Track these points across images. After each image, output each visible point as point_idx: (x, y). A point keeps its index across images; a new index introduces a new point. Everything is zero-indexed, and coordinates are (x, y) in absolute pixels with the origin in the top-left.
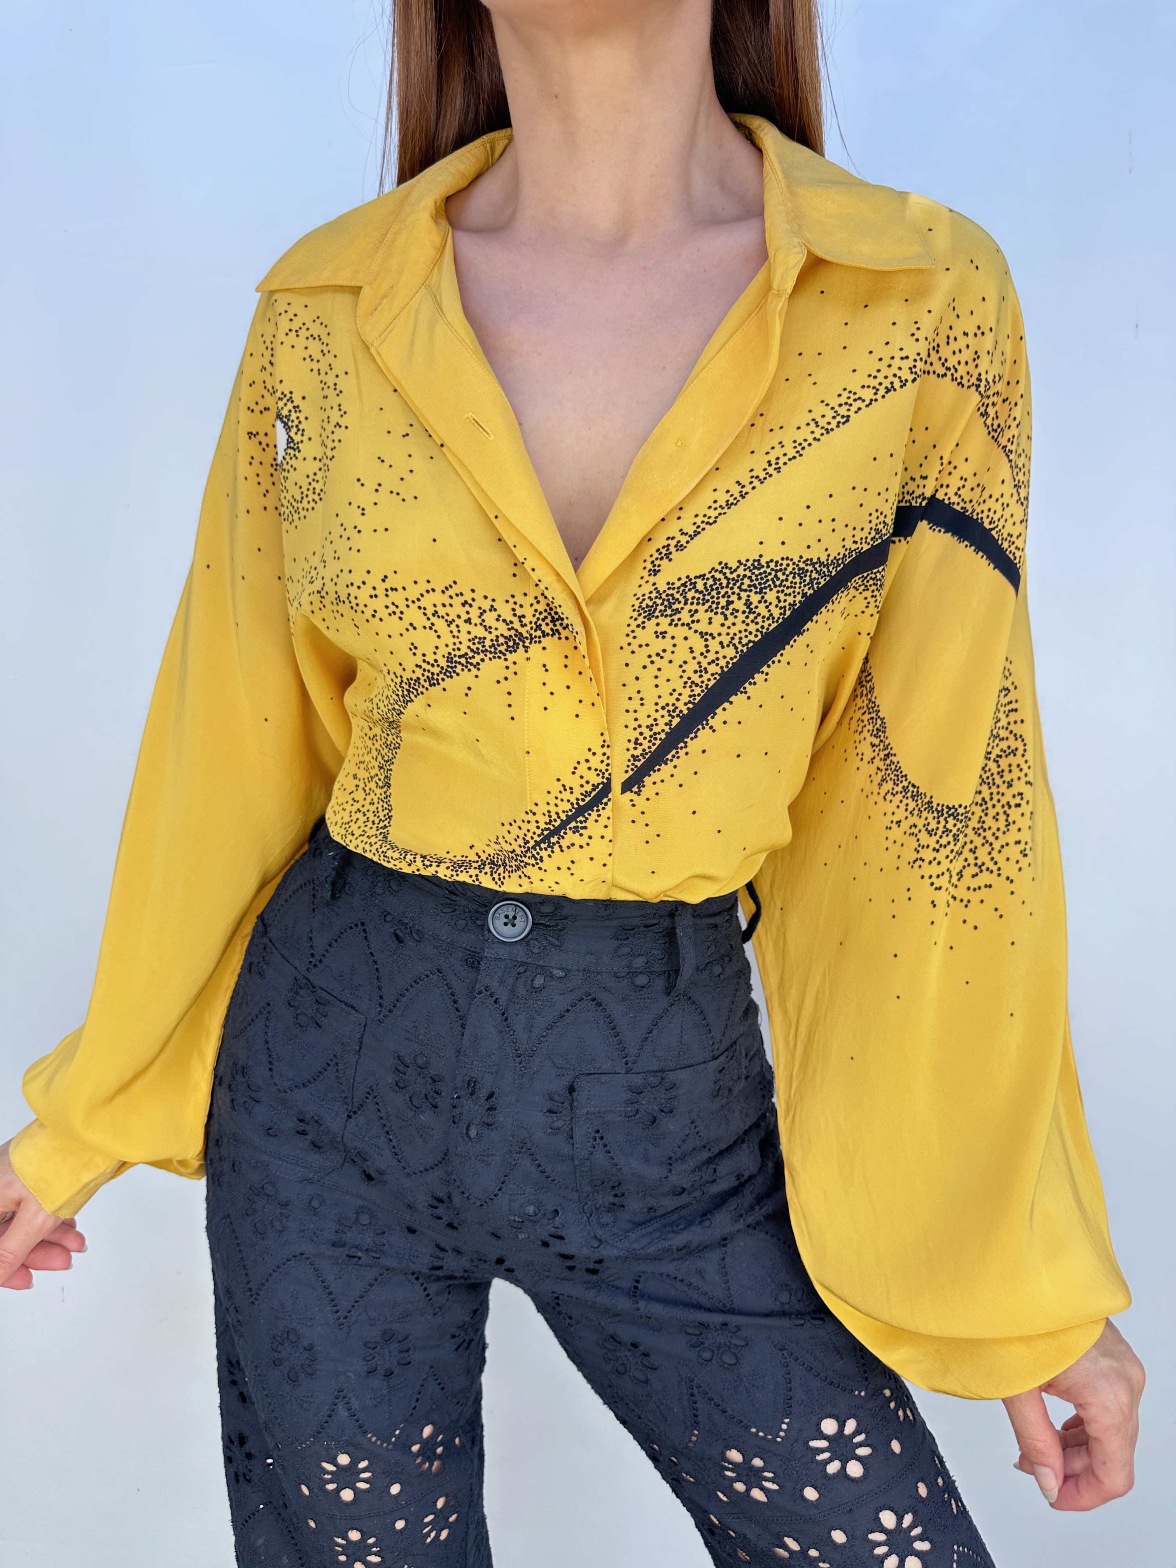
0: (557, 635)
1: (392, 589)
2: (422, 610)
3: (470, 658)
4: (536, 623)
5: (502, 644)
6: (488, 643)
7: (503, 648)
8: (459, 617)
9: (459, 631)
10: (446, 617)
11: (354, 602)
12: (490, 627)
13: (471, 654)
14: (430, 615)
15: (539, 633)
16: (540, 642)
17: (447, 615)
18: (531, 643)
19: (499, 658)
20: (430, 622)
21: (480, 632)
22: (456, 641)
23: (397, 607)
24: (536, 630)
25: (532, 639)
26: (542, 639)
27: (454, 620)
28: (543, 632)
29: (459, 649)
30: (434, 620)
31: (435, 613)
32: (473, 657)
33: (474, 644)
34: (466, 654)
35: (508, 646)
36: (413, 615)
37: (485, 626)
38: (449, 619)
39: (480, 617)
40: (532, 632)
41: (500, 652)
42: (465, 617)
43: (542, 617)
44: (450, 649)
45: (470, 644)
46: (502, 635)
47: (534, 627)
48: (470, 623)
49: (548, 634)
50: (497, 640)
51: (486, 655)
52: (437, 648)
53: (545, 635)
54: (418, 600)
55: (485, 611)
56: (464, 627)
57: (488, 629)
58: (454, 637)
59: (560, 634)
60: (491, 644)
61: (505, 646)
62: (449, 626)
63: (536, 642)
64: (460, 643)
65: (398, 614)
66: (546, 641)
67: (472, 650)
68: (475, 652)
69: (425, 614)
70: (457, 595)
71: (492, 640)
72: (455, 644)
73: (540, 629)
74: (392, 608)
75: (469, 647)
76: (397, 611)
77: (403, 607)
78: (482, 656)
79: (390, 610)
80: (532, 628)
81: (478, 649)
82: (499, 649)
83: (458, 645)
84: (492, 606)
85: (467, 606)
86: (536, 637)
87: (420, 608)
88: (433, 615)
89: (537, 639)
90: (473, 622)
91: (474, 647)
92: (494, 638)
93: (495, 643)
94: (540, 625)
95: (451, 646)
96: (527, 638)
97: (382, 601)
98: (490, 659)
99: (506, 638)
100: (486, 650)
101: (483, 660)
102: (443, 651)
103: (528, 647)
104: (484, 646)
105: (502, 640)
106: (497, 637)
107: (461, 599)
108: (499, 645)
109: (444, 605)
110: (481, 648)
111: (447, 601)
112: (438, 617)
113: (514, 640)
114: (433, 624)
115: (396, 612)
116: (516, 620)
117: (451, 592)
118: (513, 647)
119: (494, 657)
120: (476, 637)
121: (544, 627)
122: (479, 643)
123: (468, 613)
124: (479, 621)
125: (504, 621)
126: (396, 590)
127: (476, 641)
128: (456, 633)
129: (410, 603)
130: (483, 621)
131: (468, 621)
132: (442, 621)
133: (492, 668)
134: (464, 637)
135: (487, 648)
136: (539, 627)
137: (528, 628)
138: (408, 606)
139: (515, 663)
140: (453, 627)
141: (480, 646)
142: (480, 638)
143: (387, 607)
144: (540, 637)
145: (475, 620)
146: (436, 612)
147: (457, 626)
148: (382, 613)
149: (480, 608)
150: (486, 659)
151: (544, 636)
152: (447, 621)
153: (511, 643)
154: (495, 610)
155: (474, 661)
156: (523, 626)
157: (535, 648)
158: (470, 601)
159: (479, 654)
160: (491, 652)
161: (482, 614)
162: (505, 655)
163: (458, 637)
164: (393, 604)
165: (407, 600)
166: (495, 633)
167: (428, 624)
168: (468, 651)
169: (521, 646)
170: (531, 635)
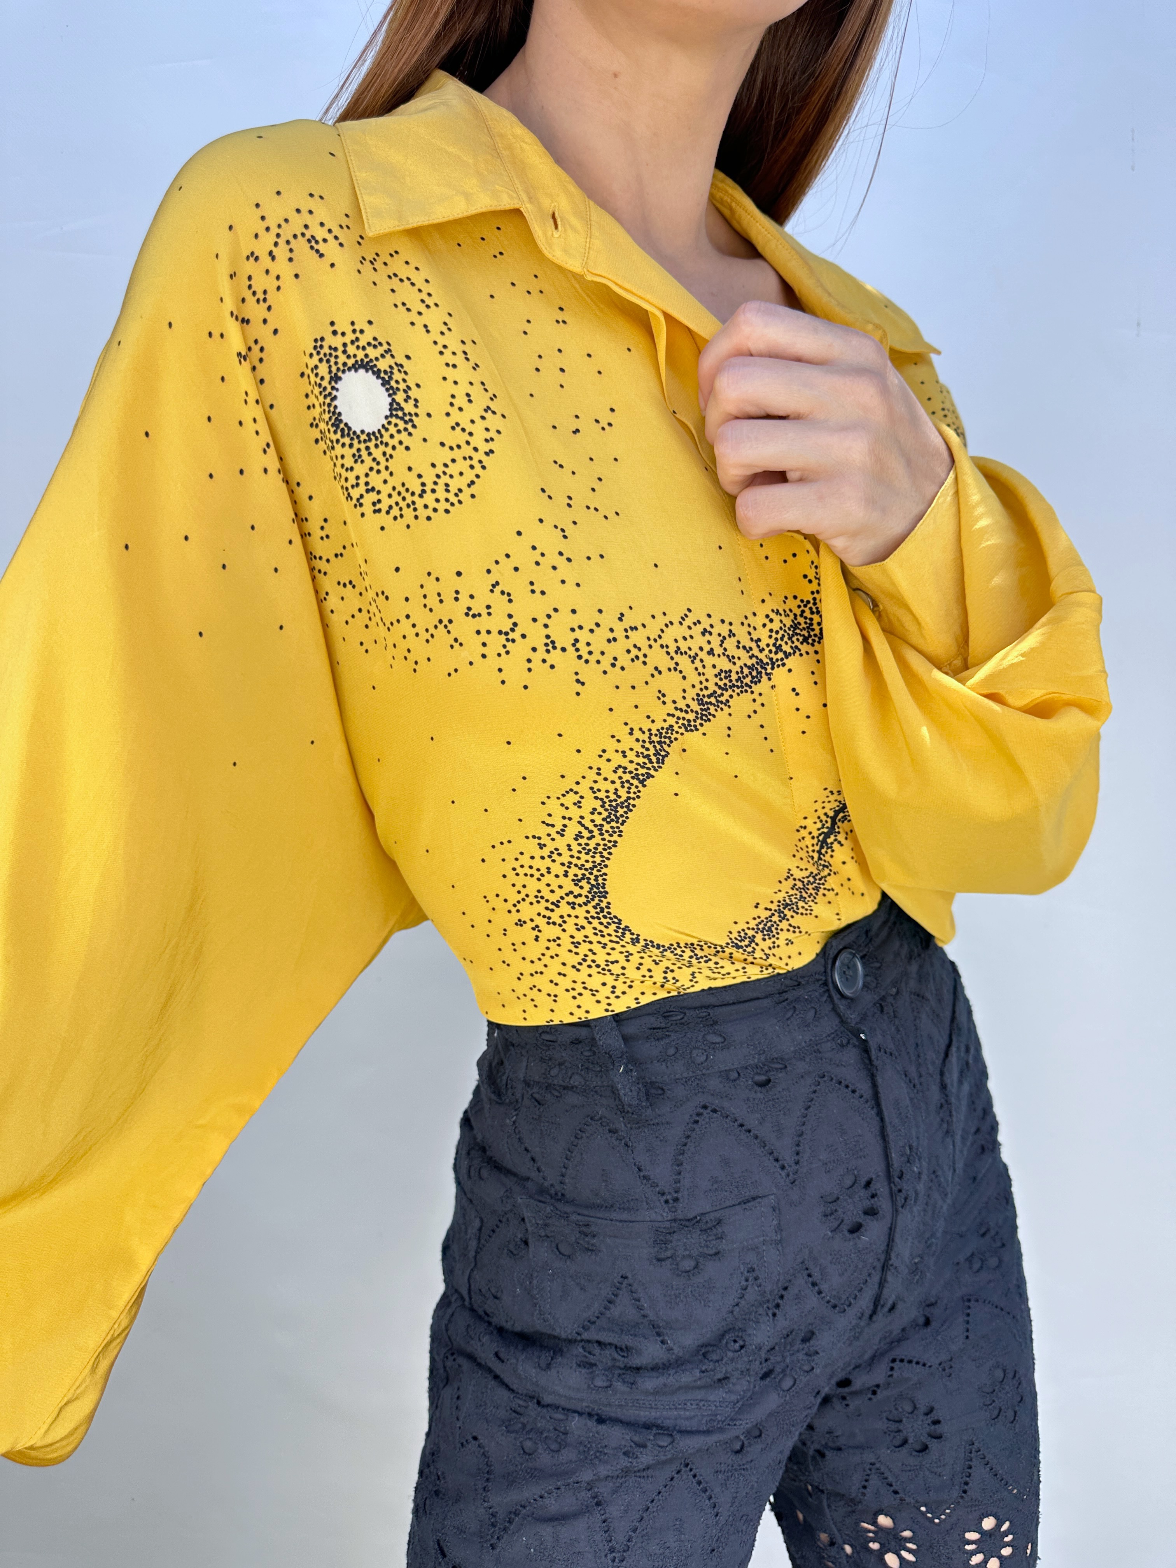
0: (798, 653)
1: (632, 628)
2: (665, 649)
3: (719, 696)
4: (774, 645)
5: (747, 676)
6: (734, 677)
7: (747, 680)
8: (701, 649)
9: (704, 667)
10: (689, 652)
11: (584, 652)
12: (733, 657)
13: (719, 692)
14: (673, 654)
15: (781, 655)
16: (784, 665)
17: (690, 649)
18: (773, 668)
19: (746, 691)
20: (674, 662)
21: (723, 664)
22: (702, 678)
23: (639, 649)
24: (776, 653)
25: (773, 664)
26: (785, 661)
27: (697, 654)
28: (785, 652)
29: (706, 688)
30: (678, 658)
31: (678, 651)
32: (722, 695)
33: (721, 679)
34: (715, 692)
35: (753, 677)
36: (658, 657)
37: (728, 656)
38: (692, 653)
39: (721, 645)
40: (772, 655)
41: (747, 685)
42: (707, 648)
43: (779, 636)
44: (697, 690)
45: (717, 680)
46: (745, 665)
47: (774, 649)
48: (714, 655)
49: (790, 654)
50: (742, 672)
51: (734, 691)
52: (684, 691)
53: (787, 655)
54: (660, 637)
55: (724, 638)
56: (709, 660)
57: (731, 659)
58: (699, 674)
59: (800, 650)
60: (736, 677)
61: (750, 678)
62: (693, 662)
63: (778, 666)
64: (707, 680)
65: (642, 659)
66: (790, 662)
67: (720, 687)
68: (723, 689)
69: (668, 653)
70: (695, 624)
71: (737, 673)
72: (701, 683)
73: (781, 650)
74: (635, 652)
75: (716, 684)
76: (640, 654)
77: (646, 649)
78: (730, 692)
79: (632, 655)
80: (770, 651)
81: (725, 685)
82: (745, 681)
83: (705, 684)
84: (730, 631)
85: (707, 634)
86: (777, 660)
87: (662, 646)
88: (676, 652)
89: (780, 663)
90: (716, 652)
91: (721, 683)
92: (739, 670)
93: (740, 675)
94: (780, 645)
95: (698, 686)
96: (767, 664)
97: (623, 644)
98: (738, 694)
99: (749, 667)
100: (734, 686)
101: (731, 696)
102: (691, 693)
103: (770, 674)
104: (731, 681)
105: (746, 671)
106: (741, 667)
107: (700, 628)
108: (744, 678)
109: (685, 638)
110: (729, 684)
111: (687, 633)
112: (682, 654)
113: (757, 669)
114: (677, 664)
115: (639, 657)
116: (753, 645)
117: (688, 622)
118: (757, 677)
119: (742, 692)
120: (721, 671)
121: (784, 648)
122: (726, 678)
123: (709, 642)
124: (721, 651)
125: (744, 647)
126: (636, 628)
127: (723, 675)
128: (701, 670)
129: (652, 642)
130: (725, 649)
131: (711, 652)
132: (685, 657)
133: (741, 703)
134: (710, 673)
135: (734, 682)
136: (779, 648)
137: (766, 652)
138: (650, 646)
139: (760, 694)
140: (697, 662)
141: (727, 681)
142: (726, 672)
143: (628, 651)
144: (782, 659)
145: (718, 650)
146: (678, 648)
147: (702, 661)
148: (624, 660)
149: (719, 635)
150: (735, 695)
151: (787, 657)
152: (690, 656)
153: (754, 673)
154: (734, 635)
155: (723, 699)
156: (762, 650)
157: (779, 674)
158: (709, 629)
159: (727, 690)
160: (738, 687)
161: (722, 642)
162: (750, 687)
163: (704, 674)
164: (635, 646)
165: (649, 639)
166: (739, 663)
167: (672, 666)
168: (716, 688)
169: (763, 675)
170: (771, 659)
